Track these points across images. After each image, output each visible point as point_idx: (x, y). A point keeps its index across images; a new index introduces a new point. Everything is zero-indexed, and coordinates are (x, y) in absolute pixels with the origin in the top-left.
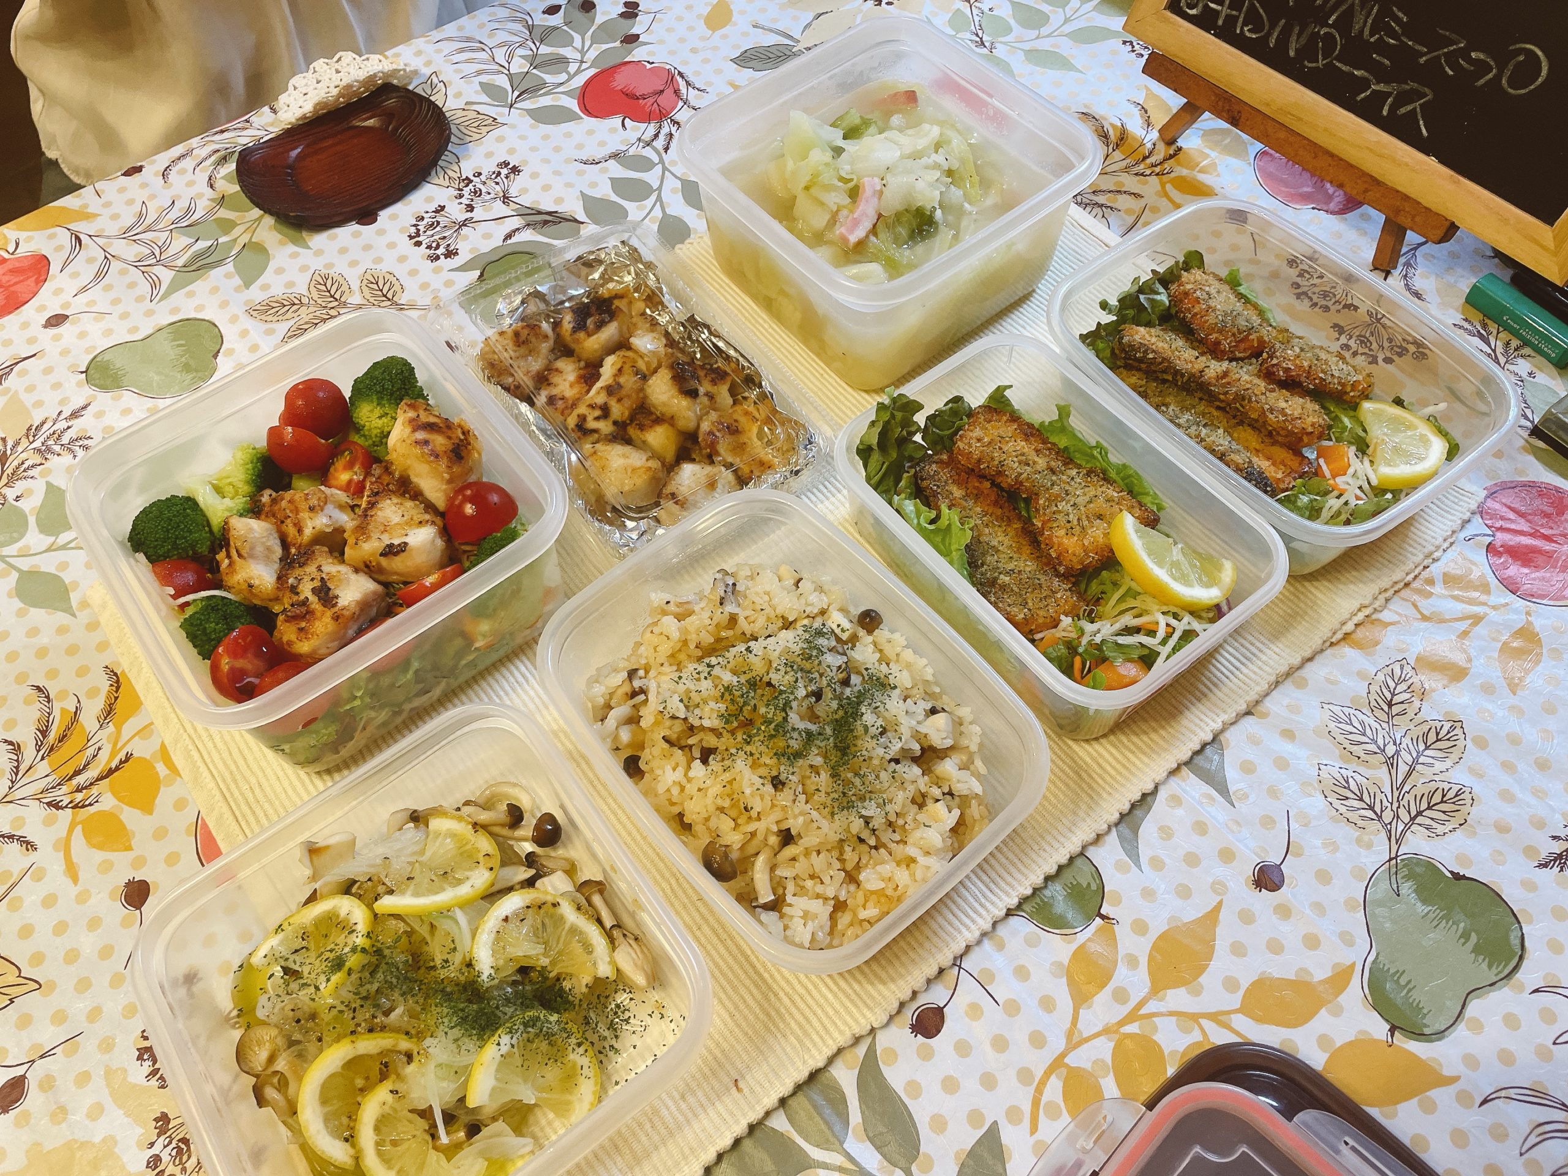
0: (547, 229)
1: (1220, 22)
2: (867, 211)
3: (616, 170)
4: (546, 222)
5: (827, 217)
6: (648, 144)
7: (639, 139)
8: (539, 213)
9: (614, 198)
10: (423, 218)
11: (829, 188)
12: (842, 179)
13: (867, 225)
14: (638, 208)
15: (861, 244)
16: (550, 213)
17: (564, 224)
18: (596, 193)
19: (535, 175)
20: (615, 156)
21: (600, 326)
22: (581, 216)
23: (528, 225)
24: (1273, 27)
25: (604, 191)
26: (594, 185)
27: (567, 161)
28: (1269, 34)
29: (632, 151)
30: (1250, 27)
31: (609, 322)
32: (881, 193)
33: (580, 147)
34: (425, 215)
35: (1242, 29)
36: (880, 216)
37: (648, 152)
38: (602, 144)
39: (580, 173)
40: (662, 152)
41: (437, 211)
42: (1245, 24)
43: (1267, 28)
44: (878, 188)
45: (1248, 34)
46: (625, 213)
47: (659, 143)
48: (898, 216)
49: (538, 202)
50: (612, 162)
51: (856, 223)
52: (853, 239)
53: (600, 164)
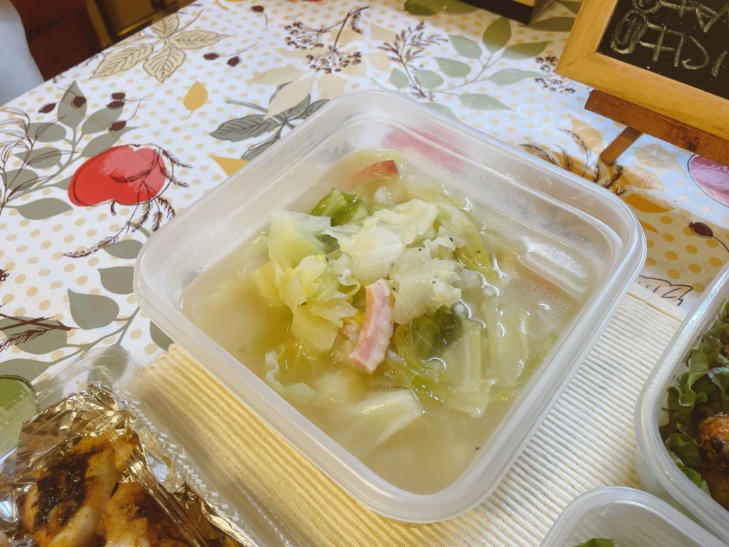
0: (32, 342)
1: (655, 58)
2: (379, 323)
3: (106, 260)
4: (30, 333)
6: (138, 227)
7: (129, 223)
8: (24, 322)
9: (105, 292)
12: (343, 289)
13: (383, 342)
14: (130, 301)
16: (34, 322)
17: (51, 333)
18: (84, 290)
19: (21, 279)
20: (104, 245)
22: (68, 321)
23: (11, 340)
24: (714, 59)
25: (94, 285)
26: (82, 280)
27: (56, 257)
28: (711, 65)
29: (121, 238)
30: (688, 60)
32: (392, 300)
33: (69, 239)
35: (680, 63)
36: (396, 326)
37: (138, 236)
38: (91, 233)
39: (69, 268)
40: (151, 232)
42: (683, 57)
43: (707, 60)
44: (387, 292)
45: (687, 67)
46: (114, 308)
47: (148, 225)
48: (416, 324)
49: (23, 310)
50: (102, 251)
51: (371, 342)
52: (371, 366)
53: (90, 255)
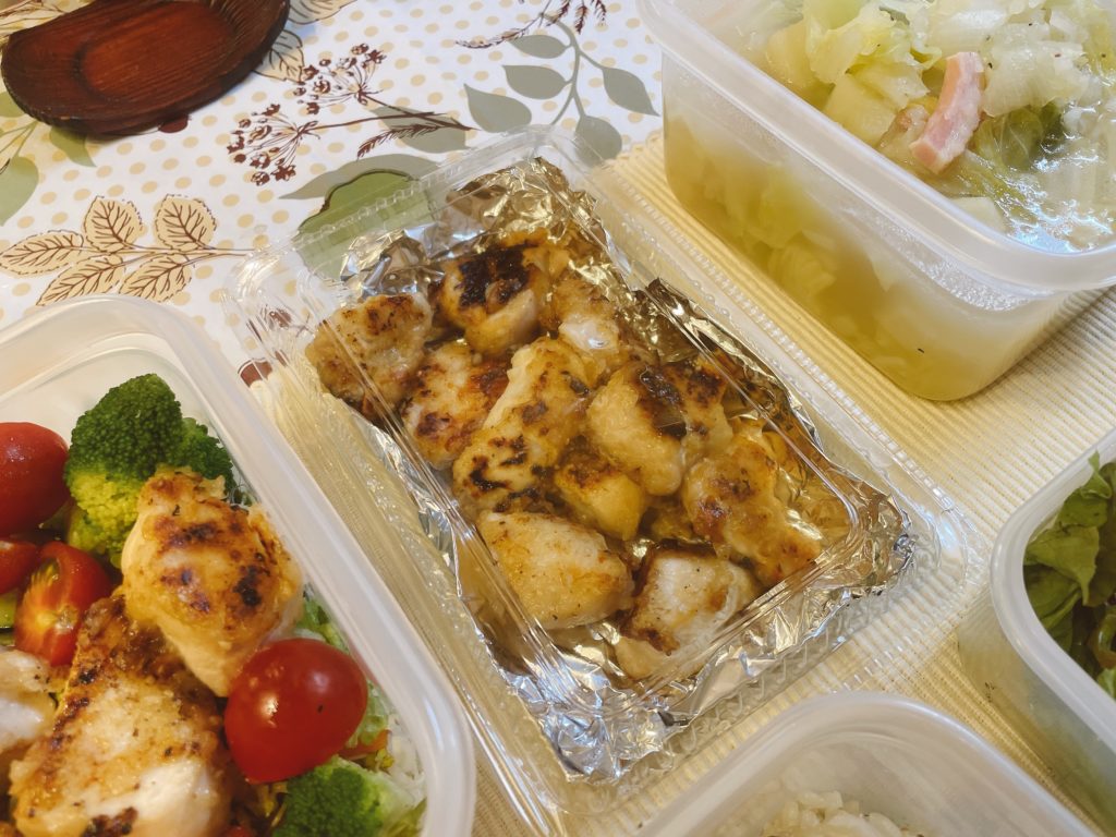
0: (419, 137)
2: (963, 106)
3: (513, 56)
4: (417, 128)
5: (890, 119)
6: (554, 20)
7: (542, 15)
8: (408, 114)
9: (511, 93)
10: (248, 123)
11: (896, 69)
12: (919, 57)
13: (964, 131)
14: (546, 107)
15: (955, 165)
16: (423, 115)
17: (443, 131)
18: (487, 87)
19: (402, 63)
20: (510, 36)
21: (506, 297)
22: (466, 118)
23: (393, 132)
25: (497, 83)
26: (482, 76)
27: (447, 43)
29: (532, 31)
31: (520, 290)
33: (462, 25)
34: (253, 119)
36: (983, 115)
37: (555, 32)
38: (492, 21)
39: (465, 60)
40: (574, 30)
41: (268, 113)
44: (980, 69)
46: (526, 114)
47: (570, 19)
48: (1015, 119)
49: (406, 100)
50: (506, 44)
51: (946, 128)
52: (945, 156)
53: (490, 48)
